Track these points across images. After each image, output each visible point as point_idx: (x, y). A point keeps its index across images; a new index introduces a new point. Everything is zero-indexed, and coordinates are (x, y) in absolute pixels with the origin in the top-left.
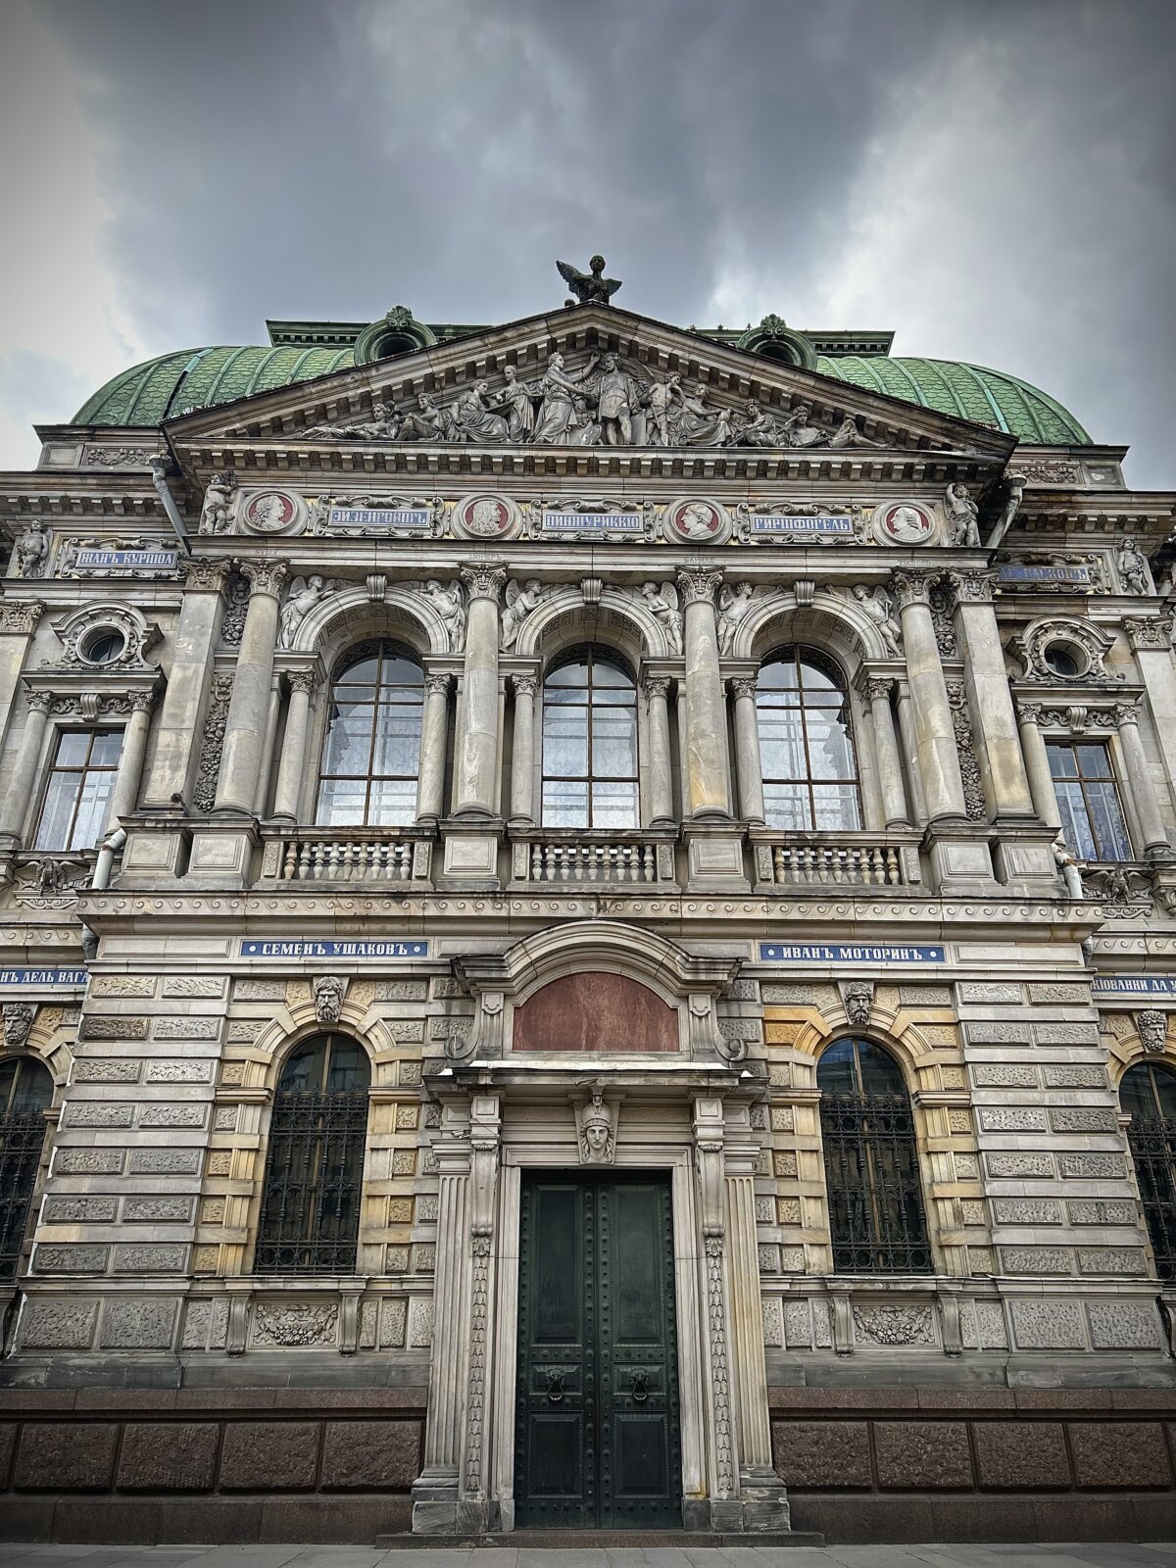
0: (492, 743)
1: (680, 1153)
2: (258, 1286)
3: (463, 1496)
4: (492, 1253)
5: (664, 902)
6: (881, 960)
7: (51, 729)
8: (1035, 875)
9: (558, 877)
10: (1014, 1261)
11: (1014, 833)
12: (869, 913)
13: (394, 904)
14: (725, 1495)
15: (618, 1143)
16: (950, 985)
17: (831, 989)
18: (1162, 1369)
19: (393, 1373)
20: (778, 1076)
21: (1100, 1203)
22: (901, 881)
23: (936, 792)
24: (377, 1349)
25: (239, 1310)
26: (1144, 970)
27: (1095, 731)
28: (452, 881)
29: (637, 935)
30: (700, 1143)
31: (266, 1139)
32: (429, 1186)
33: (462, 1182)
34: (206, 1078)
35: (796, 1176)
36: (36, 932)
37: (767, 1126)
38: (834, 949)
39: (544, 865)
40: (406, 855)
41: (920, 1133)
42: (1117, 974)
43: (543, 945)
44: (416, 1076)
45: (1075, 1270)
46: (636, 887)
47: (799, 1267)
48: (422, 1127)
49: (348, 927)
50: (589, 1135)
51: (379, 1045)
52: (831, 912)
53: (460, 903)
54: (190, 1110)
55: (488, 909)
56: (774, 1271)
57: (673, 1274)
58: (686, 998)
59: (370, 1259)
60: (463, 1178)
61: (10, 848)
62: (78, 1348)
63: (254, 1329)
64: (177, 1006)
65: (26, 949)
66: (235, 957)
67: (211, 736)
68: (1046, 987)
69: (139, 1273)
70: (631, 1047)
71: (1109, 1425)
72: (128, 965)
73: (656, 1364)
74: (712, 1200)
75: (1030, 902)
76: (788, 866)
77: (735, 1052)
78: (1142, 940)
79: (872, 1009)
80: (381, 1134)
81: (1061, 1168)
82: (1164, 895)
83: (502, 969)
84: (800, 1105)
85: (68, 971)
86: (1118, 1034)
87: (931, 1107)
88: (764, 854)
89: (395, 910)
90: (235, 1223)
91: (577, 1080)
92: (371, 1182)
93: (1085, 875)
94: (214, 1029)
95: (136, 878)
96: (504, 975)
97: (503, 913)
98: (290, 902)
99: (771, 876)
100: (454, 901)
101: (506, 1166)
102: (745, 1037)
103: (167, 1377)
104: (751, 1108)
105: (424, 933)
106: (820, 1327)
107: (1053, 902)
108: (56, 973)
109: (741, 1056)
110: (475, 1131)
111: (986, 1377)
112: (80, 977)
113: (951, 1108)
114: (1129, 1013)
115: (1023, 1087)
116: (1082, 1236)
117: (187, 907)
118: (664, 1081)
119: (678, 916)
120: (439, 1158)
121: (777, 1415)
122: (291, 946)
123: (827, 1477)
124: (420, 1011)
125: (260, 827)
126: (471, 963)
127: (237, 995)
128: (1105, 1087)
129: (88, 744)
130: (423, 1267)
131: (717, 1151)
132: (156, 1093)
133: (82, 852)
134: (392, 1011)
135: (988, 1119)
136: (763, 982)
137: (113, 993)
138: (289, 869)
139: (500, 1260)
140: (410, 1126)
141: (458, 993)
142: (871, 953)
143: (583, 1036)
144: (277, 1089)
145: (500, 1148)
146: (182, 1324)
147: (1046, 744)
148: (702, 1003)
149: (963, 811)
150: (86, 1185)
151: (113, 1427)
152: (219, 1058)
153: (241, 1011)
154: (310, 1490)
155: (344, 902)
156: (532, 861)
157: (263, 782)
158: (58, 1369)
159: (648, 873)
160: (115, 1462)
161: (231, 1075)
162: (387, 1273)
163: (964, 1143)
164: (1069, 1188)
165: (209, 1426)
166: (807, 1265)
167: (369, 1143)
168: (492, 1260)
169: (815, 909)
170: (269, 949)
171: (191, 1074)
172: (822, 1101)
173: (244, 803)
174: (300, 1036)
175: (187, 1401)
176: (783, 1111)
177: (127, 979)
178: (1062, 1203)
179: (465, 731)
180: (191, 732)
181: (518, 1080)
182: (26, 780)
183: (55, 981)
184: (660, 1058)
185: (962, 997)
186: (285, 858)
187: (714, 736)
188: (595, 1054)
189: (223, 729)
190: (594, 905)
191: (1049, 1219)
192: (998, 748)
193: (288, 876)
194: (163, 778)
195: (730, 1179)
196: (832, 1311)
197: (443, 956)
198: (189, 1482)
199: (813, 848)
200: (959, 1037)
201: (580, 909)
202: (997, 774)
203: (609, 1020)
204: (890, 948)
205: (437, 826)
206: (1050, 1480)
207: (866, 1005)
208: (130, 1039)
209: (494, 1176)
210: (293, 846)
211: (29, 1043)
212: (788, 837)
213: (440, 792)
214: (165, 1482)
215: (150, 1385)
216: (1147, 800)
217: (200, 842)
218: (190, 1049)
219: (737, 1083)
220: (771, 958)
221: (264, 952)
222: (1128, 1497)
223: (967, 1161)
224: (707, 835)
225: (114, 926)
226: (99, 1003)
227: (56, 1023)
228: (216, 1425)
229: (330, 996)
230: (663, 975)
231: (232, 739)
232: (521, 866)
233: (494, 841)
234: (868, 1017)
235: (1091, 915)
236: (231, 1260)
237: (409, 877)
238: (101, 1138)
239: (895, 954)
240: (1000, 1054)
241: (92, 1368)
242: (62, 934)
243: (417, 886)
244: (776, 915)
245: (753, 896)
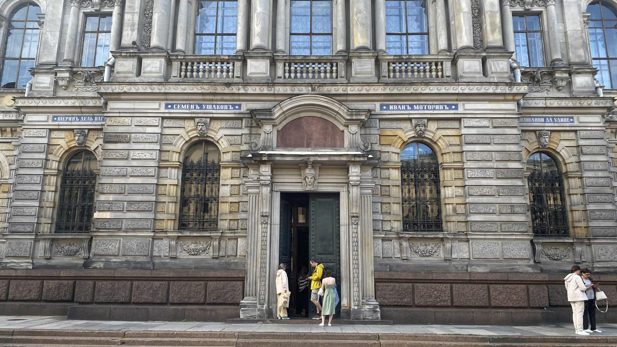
0: (267, 17)
1: (343, 187)
2: (180, 235)
3: (259, 306)
4: (269, 222)
5: (339, 87)
6: (431, 110)
7: (81, 15)
8: (500, 73)
9: (296, 77)
10: (475, 227)
11: (493, 55)
12: (427, 90)
13: (226, 88)
14: (356, 308)
15: (318, 183)
16: (459, 120)
17: (409, 122)
18: (529, 266)
19: (232, 265)
20: (384, 157)
21: (512, 206)
22: (442, 76)
23: (461, 37)
24: (226, 257)
25: (173, 243)
26: (544, 113)
27: (536, 9)
28: (251, 79)
29: (327, 100)
30: (350, 182)
31: (180, 181)
32: (245, 199)
33: (257, 197)
34: (154, 158)
35: (390, 195)
36: (83, 100)
37: (379, 176)
38: (412, 106)
39: (290, 72)
40: (231, 68)
41: (441, 179)
42: (532, 116)
43: (288, 105)
44: (238, 158)
45: (499, 231)
46: (329, 81)
47: (389, 228)
48: (241, 177)
49: (208, 97)
50: (307, 179)
51: (223, 145)
52: (411, 90)
53: (253, 88)
54: (149, 170)
55: (265, 90)
56: (379, 230)
57: (339, 231)
58: (348, 126)
59: (223, 225)
60: (258, 195)
61: (70, 66)
62: (114, 255)
63: (179, 249)
64: (141, 129)
65: (80, 107)
66: (163, 110)
67: (147, 16)
68: (500, 120)
69: (135, 230)
70: (324, 146)
71: (506, 286)
72: (120, 113)
73: (332, 262)
74: (354, 204)
75: (497, 84)
76: (394, 71)
77: (367, 148)
78: (544, 101)
79: (425, 130)
80: (225, 179)
81: (498, 192)
82: (556, 81)
83: (271, 115)
84: (393, 168)
85: (98, 116)
86: (529, 140)
87: (447, 169)
88: (384, 66)
89: (227, 91)
90: (170, 211)
91: (301, 159)
92: (222, 197)
93: (523, 73)
94: (156, 138)
95: (120, 77)
96: (272, 117)
97: (272, 92)
98: (183, 87)
99: (387, 75)
100: (251, 87)
101: (274, 191)
102: (371, 142)
103: (148, 266)
104: (372, 169)
105: (239, 100)
106: (396, 250)
107: (507, 84)
108: (93, 117)
109: (369, 148)
110: (262, 178)
111: (460, 269)
112: (103, 119)
113: (455, 169)
114: (535, 131)
115: (486, 161)
116: (504, 218)
117: (141, 89)
118: (337, 159)
119: (346, 92)
120: (248, 187)
121: (377, 281)
122: (185, 105)
123: (395, 302)
124: (239, 132)
125: (170, 55)
126: (258, 112)
127: (165, 125)
128: (520, 161)
129: (98, 21)
130: (243, 228)
131: (357, 186)
132: (135, 163)
133: (99, 67)
134: (228, 132)
135: (470, 173)
136: (381, 120)
137: (115, 124)
138: (183, 73)
139: (272, 225)
140: (237, 176)
141: (254, 125)
142: (427, 107)
143: (305, 142)
144: (184, 162)
145: (272, 184)
146: (152, 248)
147: (513, 15)
148: (354, 128)
149: (472, 45)
150: (111, 198)
151: (129, 283)
152: (159, 150)
153: (167, 131)
154: (203, 304)
155: (205, 87)
156: (285, 70)
157: (170, 36)
158: (107, 262)
159: (334, 75)
160: (131, 294)
161: (165, 156)
162: (229, 230)
163: (459, 183)
164: (500, 200)
165: (164, 283)
166: (392, 228)
167: (221, 182)
168: (269, 226)
169: (404, 89)
170: (176, 107)
171: (148, 156)
172: (402, 167)
173: (163, 45)
174: (191, 142)
175: (155, 274)
176: (386, 171)
177: (120, 118)
178: (497, 205)
179: (255, 12)
180: (138, 14)
181: (278, 158)
182: (73, 37)
183: (94, 121)
184: (336, 150)
185: (464, 125)
186: (181, 69)
187: (365, 12)
188: (310, 149)
189: (152, 13)
190: (310, 88)
191: (491, 211)
192: (491, 16)
193: (183, 76)
194: (128, 35)
195: (362, 196)
196: (401, 245)
197: (247, 110)
198: (158, 301)
199: (406, 63)
200: (461, 141)
201: (304, 90)
202: (489, 28)
203: (316, 136)
204: (435, 105)
205: (244, 55)
206: (481, 304)
207: (423, 128)
208: (123, 142)
209: (269, 195)
210: (184, 64)
211: (86, 145)
212: (395, 58)
213: (245, 40)
214: (149, 301)
215: (142, 269)
216: (555, 40)
217: (145, 62)
218: (147, 146)
219: (366, 159)
220: (385, 110)
221: (174, 108)
222: (510, 310)
223: (460, 190)
224: (359, 57)
225: (113, 97)
226: (110, 128)
227: (96, 137)
228: (167, 282)
229: (202, 126)
230: (338, 117)
231: (156, 17)
232: (280, 72)
233: (268, 61)
234: (423, 133)
235: (523, 89)
236: (170, 225)
237: (233, 77)
238: (115, 181)
239: (437, 107)
240: (478, 148)
241: (120, 262)
242: (94, 101)
243: (236, 80)
244: (388, 91)
245: (379, 83)
